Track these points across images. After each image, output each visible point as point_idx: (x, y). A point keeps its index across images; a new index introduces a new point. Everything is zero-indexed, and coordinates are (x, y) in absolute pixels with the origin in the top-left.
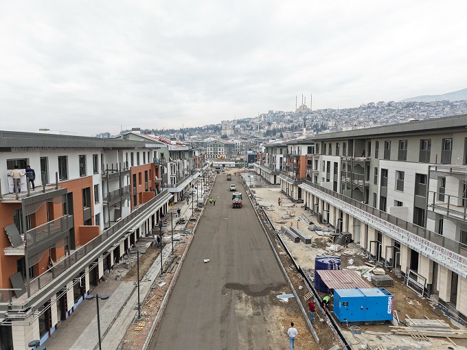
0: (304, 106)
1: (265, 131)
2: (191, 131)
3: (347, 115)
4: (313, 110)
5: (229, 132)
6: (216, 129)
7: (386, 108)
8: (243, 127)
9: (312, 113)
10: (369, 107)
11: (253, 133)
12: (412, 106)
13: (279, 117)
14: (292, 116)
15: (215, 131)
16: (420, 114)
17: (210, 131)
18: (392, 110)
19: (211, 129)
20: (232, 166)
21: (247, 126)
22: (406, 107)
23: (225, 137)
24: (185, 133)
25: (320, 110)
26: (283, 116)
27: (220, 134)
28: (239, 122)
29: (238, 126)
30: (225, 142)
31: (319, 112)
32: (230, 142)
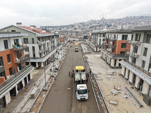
0: (103, 18)
1: (90, 27)
2: (64, 27)
3: (119, 21)
4: (106, 19)
5: (77, 27)
6: (73, 26)
7: (133, 18)
8: (82, 25)
9: (106, 20)
10: (127, 18)
11: (86, 27)
12: (142, 18)
13: (95, 22)
14: (99, 21)
15: (72, 27)
16: (146, 20)
17: (70, 27)
18: (135, 19)
19: (71, 26)
20: (77, 40)
21: (83, 25)
22: (140, 18)
23: (75, 29)
24: (62, 27)
25: (109, 19)
26: (96, 21)
27: (74, 27)
28: (80, 23)
29: (80, 25)
30: (75, 31)
31: (108, 20)
32: (77, 30)
